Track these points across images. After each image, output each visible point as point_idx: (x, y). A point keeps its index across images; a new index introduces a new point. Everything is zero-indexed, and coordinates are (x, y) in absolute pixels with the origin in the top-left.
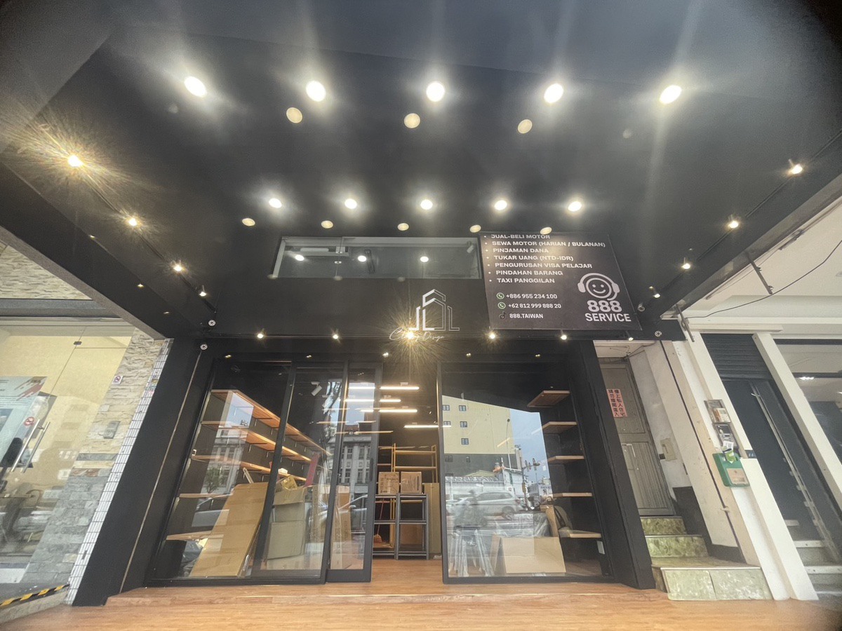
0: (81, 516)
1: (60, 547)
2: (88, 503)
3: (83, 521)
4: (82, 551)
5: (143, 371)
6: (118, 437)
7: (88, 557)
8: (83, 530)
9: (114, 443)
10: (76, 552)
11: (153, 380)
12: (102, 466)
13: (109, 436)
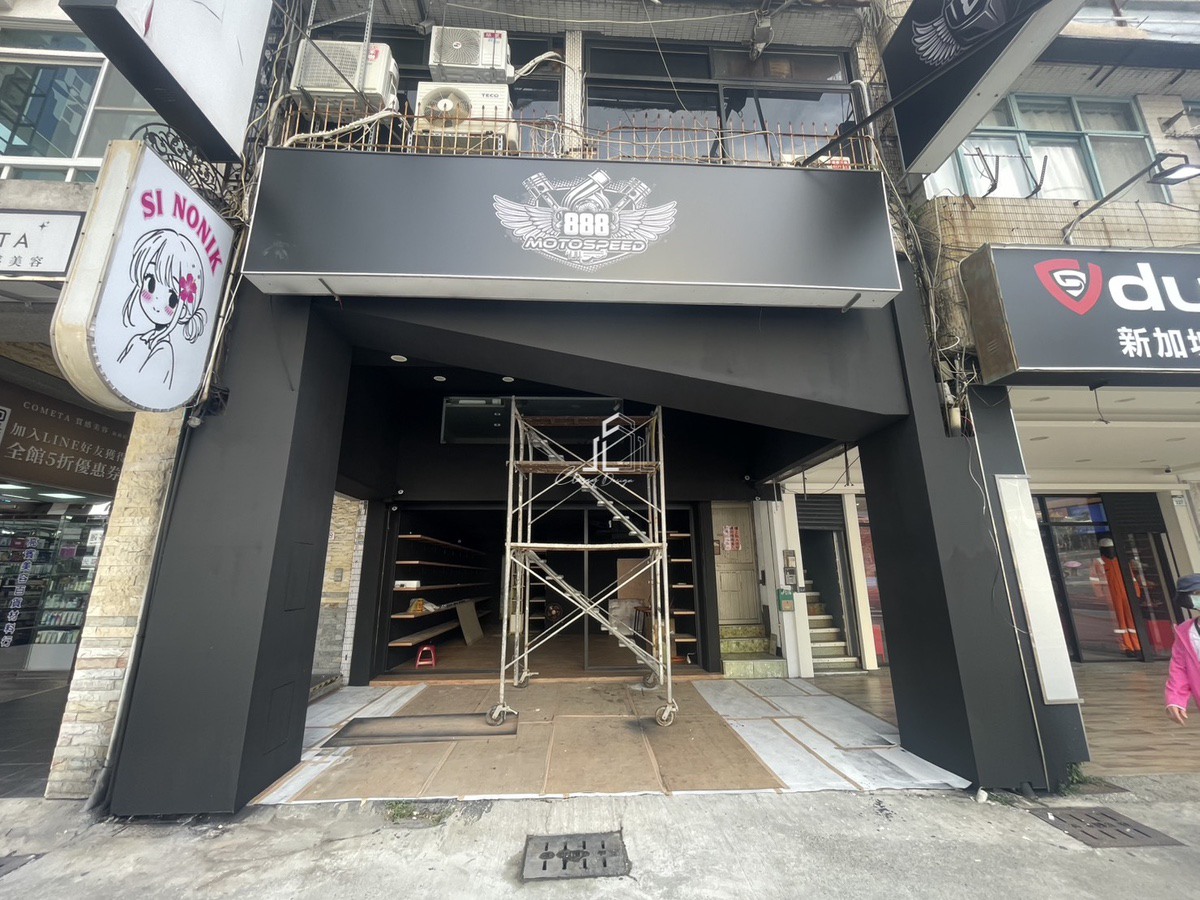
0: (336, 634)
1: (329, 653)
2: (338, 626)
3: (338, 637)
4: (344, 655)
5: (349, 528)
6: (345, 580)
7: (349, 659)
8: (341, 643)
9: (343, 585)
10: (340, 655)
11: (359, 537)
12: (341, 601)
13: (339, 578)
